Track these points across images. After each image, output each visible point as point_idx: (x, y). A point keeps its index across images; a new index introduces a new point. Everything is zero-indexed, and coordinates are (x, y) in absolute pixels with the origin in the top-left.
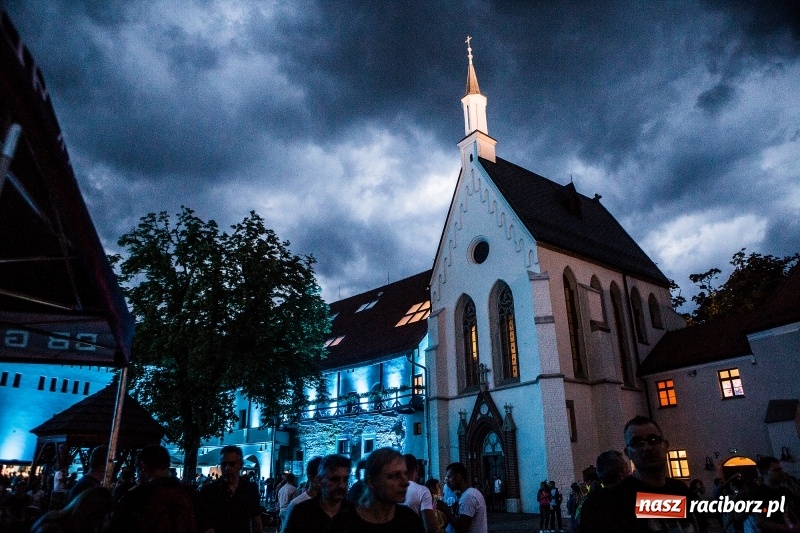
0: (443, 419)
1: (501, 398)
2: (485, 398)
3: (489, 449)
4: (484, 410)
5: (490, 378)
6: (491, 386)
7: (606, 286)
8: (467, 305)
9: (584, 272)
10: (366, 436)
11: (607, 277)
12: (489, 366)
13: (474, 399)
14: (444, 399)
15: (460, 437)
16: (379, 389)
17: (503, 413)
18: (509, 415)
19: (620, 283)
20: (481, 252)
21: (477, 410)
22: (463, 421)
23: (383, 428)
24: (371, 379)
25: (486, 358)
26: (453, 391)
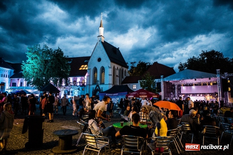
0: (89, 88)
1: (101, 86)
2: (98, 86)
3: (97, 94)
4: (97, 88)
5: (99, 83)
6: (99, 84)
7: (119, 69)
8: (95, 70)
9: (116, 66)
10: (71, 90)
11: (119, 67)
12: (99, 80)
13: (96, 86)
14: (90, 85)
15: (92, 92)
16: (75, 82)
17: (101, 89)
18: (102, 89)
19: (121, 68)
20: (99, 60)
21: (96, 87)
22: (93, 89)
23: (75, 89)
24: (73, 79)
25: (98, 79)
26: (91, 84)
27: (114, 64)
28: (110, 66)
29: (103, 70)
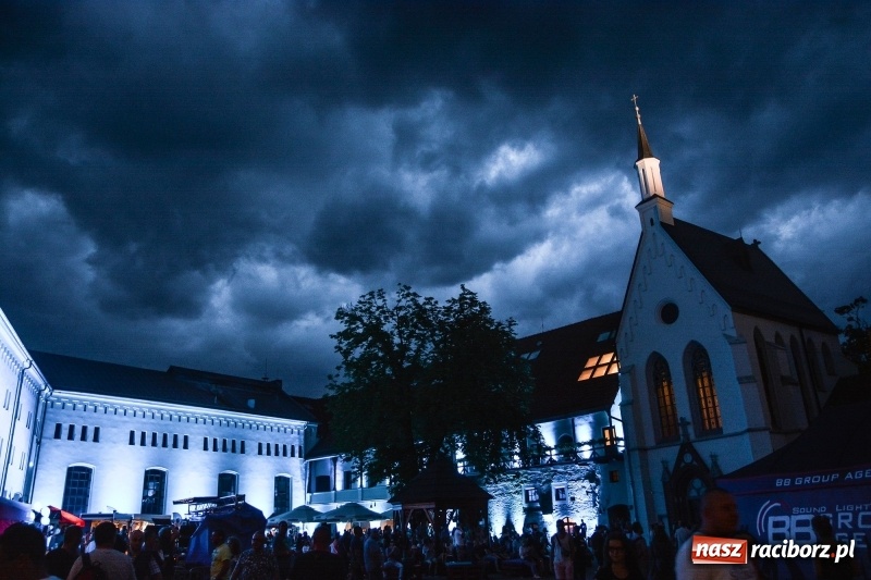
0: (645, 466)
1: (706, 449)
2: (687, 447)
3: (693, 493)
4: (688, 458)
5: (691, 430)
6: (692, 437)
7: (787, 340)
8: (658, 366)
9: (769, 330)
10: (555, 485)
11: (787, 332)
12: (689, 418)
13: (676, 449)
14: (643, 450)
15: (665, 484)
16: (567, 441)
17: (709, 462)
18: (715, 463)
19: (797, 336)
20: (669, 313)
21: (680, 458)
22: (666, 469)
23: (576, 477)
24: (558, 431)
25: (684, 411)
26: (650, 440)
27: (752, 322)
28: (733, 333)
29: (698, 359)
